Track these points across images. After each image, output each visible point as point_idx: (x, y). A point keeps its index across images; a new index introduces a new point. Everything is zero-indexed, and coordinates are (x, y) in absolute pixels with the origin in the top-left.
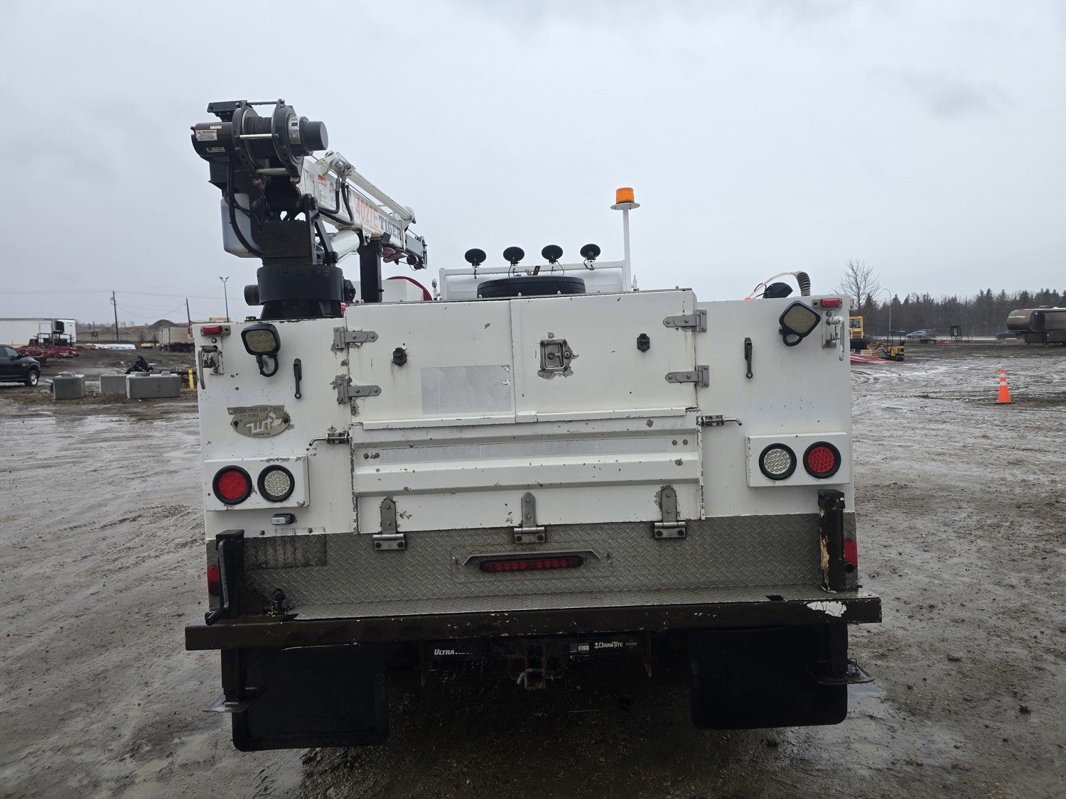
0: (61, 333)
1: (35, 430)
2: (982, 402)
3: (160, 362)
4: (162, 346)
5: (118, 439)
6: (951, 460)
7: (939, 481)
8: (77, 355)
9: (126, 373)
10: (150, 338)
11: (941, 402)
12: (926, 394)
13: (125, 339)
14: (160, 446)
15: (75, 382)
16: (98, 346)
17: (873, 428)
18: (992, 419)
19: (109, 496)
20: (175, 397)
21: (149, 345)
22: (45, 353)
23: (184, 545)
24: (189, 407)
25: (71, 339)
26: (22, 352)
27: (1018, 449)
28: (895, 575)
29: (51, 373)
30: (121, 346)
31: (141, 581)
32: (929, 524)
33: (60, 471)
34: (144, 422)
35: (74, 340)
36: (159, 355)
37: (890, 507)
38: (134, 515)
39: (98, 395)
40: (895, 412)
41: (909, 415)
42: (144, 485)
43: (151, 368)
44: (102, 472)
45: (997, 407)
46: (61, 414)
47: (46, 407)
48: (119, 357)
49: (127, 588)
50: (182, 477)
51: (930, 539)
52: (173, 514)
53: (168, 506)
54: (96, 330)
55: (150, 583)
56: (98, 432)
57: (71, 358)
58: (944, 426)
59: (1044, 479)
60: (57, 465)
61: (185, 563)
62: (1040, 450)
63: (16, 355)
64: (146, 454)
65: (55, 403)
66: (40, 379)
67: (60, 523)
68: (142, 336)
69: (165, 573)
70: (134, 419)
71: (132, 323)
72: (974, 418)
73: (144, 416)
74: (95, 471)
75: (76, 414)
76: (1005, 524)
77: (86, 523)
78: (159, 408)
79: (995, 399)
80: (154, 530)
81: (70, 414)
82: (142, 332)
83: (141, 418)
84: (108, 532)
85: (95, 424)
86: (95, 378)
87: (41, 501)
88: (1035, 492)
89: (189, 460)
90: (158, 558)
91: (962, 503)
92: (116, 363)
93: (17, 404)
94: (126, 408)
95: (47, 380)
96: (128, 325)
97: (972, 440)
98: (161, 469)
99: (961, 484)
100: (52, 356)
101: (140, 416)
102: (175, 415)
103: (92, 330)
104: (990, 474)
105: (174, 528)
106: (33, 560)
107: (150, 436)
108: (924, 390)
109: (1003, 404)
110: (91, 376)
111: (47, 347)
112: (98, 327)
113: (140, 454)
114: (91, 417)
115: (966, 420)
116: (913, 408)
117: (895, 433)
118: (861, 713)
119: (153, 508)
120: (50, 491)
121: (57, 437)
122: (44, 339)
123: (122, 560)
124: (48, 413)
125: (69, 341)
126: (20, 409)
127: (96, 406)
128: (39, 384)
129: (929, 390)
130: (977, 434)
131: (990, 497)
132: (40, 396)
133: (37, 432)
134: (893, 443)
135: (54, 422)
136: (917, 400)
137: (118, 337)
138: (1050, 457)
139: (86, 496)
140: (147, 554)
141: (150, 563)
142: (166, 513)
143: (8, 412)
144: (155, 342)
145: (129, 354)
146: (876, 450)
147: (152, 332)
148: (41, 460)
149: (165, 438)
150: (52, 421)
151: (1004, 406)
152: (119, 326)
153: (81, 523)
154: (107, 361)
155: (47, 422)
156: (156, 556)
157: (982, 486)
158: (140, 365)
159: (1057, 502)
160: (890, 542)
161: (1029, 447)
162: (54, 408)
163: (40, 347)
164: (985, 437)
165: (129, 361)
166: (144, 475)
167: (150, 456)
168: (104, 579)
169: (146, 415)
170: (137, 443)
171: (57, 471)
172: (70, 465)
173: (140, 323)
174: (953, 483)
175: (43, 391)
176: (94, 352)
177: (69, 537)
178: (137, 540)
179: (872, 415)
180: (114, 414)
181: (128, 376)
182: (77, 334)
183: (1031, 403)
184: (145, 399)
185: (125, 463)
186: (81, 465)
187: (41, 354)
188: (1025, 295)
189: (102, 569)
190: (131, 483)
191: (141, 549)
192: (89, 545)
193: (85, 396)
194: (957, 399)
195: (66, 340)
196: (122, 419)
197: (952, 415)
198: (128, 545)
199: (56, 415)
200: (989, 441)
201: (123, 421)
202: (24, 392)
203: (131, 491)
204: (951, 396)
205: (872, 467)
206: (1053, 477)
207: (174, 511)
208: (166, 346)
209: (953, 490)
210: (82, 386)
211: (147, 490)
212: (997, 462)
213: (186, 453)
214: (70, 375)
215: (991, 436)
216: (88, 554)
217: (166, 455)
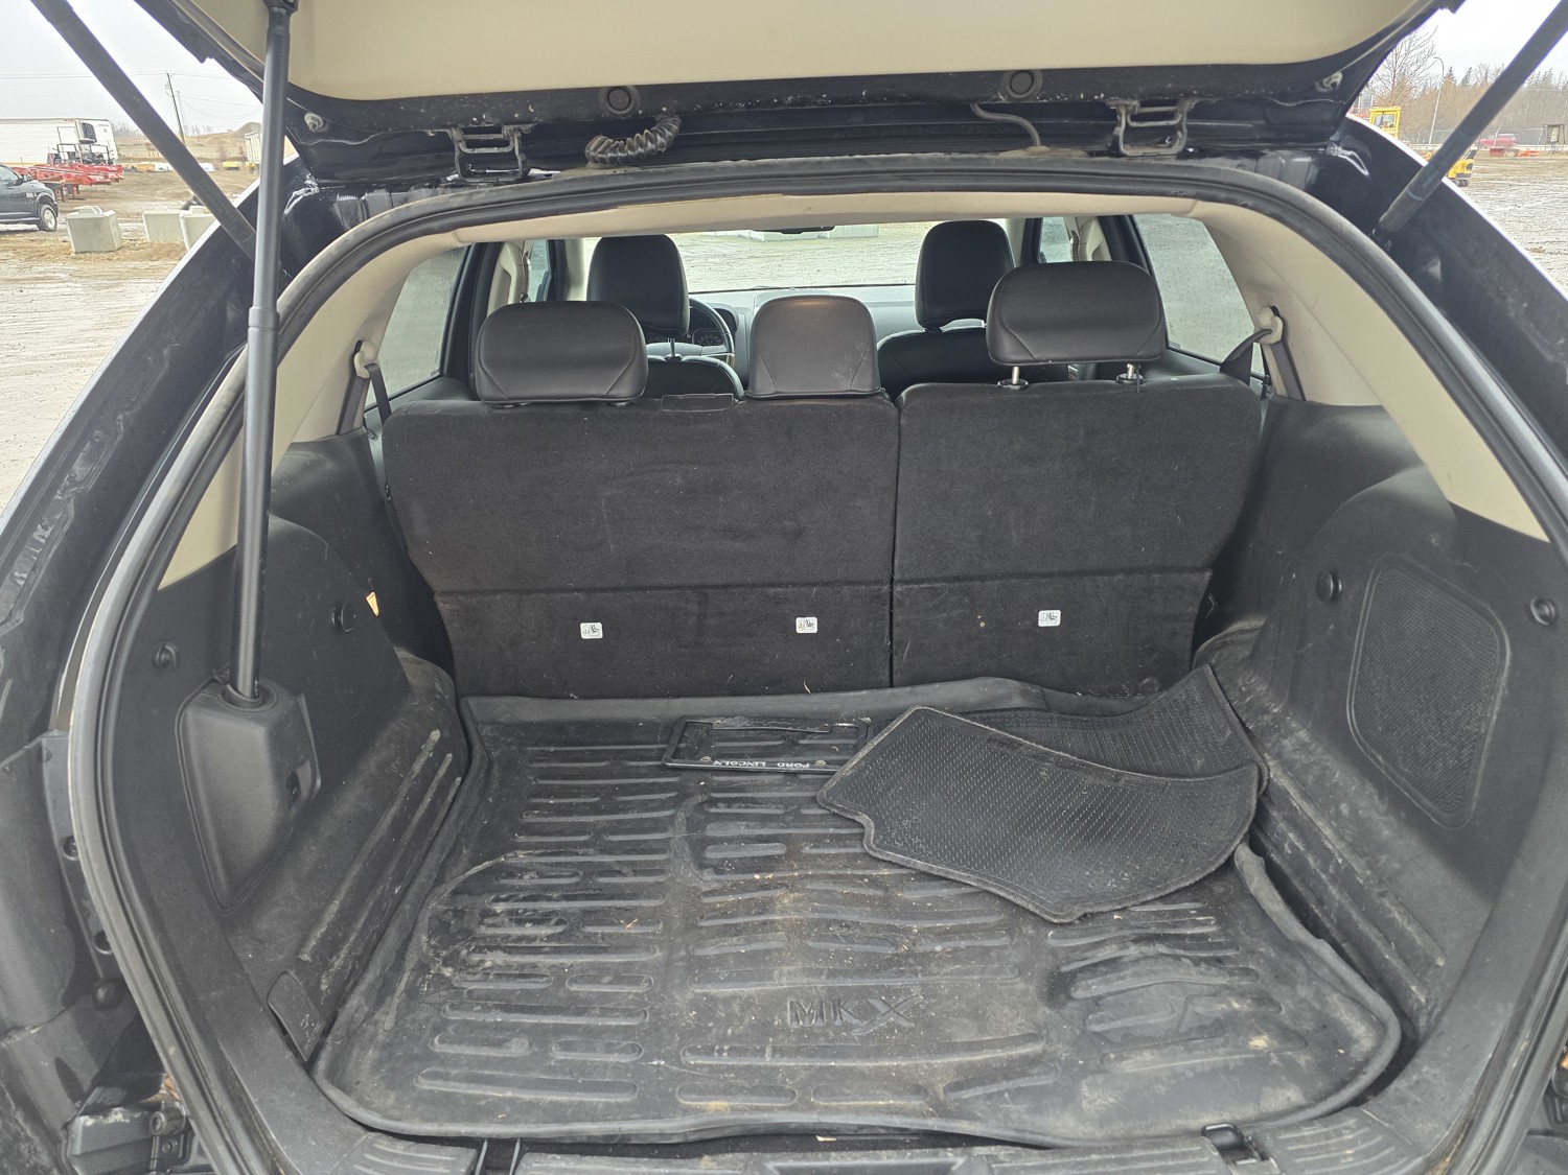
0: (92, 143)
4: (252, 165)
10: (234, 153)
15: (100, 224)
16: (157, 166)
21: (234, 166)
22: (68, 176)
25: (108, 153)
26: (26, 174)
35: (114, 155)
39: (141, 246)
57: (108, 183)
63: (15, 179)
68: (224, 151)
71: (209, 129)
82: (223, 142)
86: (138, 216)
92: (183, 193)
96: (202, 132)
111: (70, 166)
122: (68, 153)
124: (62, 276)
125: (106, 157)
144: (244, 159)
147: (238, 143)
163: (62, 166)
176: (152, 175)
181: (183, 213)
182: (118, 145)
193: (122, 247)
195: (101, 156)
210: (114, 230)
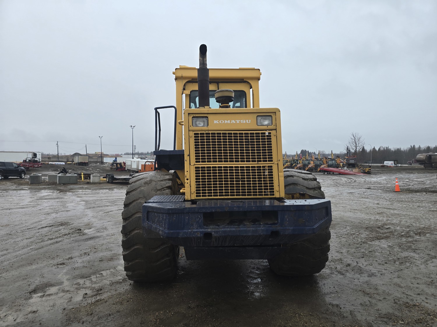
0: (35, 158)
1: (21, 195)
3: (74, 169)
4: (75, 163)
5: (51, 199)
8: (41, 167)
10: (71, 160)
12: (370, 188)
13: (61, 160)
14: (66, 202)
15: (38, 177)
16: (50, 163)
20: (76, 183)
21: (70, 163)
22: (28, 165)
24: (80, 187)
25: (39, 160)
26: (19, 165)
29: (29, 173)
30: (59, 163)
33: (28, 210)
34: (62, 193)
35: (41, 161)
36: (74, 167)
38: (50, 225)
39: (47, 182)
42: (56, 215)
46: (31, 189)
47: (26, 186)
48: (58, 167)
52: (64, 225)
54: (50, 157)
56: (44, 196)
57: (38, 167)
63: (17, 166)
65: (30, 185)
67: (24, 227)
70: (59, 191)
71: (65, 154)
73: (62, 190)
74: (40, 210)
75: (38, 189)
77: (33, 227)
78: (69, 188)
81: (35, 189)
82: (68, 158)
84: (40, 230)
85: (45, 193)
92: (56, 170)
93: (15, 185)
94: (56, 187)
95: (28, 176)
96: (62, 155)
100: (31, 167)
101: (61, 190)
102: (74, 190)
103: (48, 157)
110: (45, 175)
112: (51, 155)
114: (43, 190)
116: (360, 193)
121: (29, 198)
122: (29, 160)
124: (27, 189)
126: (16, 187)
127: (45, 186)
132: (25, 182)
136: (364, 190)
137: (58, 159)
143: (12, 188)
144: (73, 161)
147: (72, 158)
150: (29, 191)
152: (59, 155)
154: (53, 169)
155: (26, 192)
158: (64, 171)
162: (29, 187)
163: (27, 163)
169: (64, 190)
170: (58, 200)
173: (67, 154)
175: (26, 180)
176: (48, 165)
177: (27, 232)
180: (51, 190)
181: (58, 175)
182: (42, 158)
183: (408, 192)
184: (64, 184)
186: (35, 208)
188: (428, 148)
193: (42, 183)
194: (381, 190)
195: (37, 160)
196: (54, 191)
201: (54, 192)
202: (19, 181)
203: (52, 217)
210: (41, 179)
214: (36, 174)
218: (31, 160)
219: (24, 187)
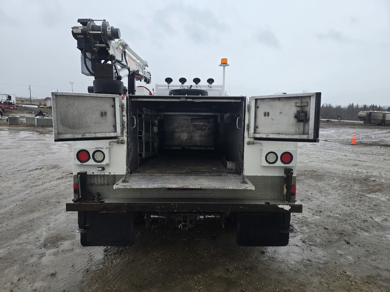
0: (10, 100)
2: (346, 144)
4: (48, 107)
5: (33, 140)
6: (333, 163)
7: (328, 170)
8: (16, 109)
9: (35, 116)
10: (43, 104)
11: (331, 143)
12: (326, 140)
13: (34, 104)
14: (48, 144)
15: (16, 119)
16: (23, 106)
17: (306, 151)
18: (349, 150)
19: (31, 160)
21: (43, 106)
22: (4, 107)
23: (59, 179)
25: (14, 102)
27: (357, 160)
28: (309, 201)
29: (6, 115)
30: (32, 106)
31: (44, 190)
32: (322, 184)
33: (12, 150)
34: (42, 135)
35: (15, 103)
36: (47, 110)
37: (310, 178)
38: (40, 167)
39: (24, 124)
40: (315, 146)
41: (320, 147)
42: (43, 157)
43: (45, 115)
44: (28, 152)
45: (351, 145)
46: (11, 130)
47: (5, 127)
48: (32, 110)
49: (39, 192)
50: (57, 155)
51: (322, 189)
52: (55, 168)
53: (53, 165)
54: (23, 100)
55: (48, 191)
56: (25, 137)
57: (14, 109)
58: (331, 151)
59: (364, 171)
60: (11, 148)
61: (60, 185)
62: (364, 161)
64: (44, 146)
65: (9, 126)
66: (3, 117)
67: (13, 169)
68: (40, 103)
69: (53, 188)
70: (38, 133)
71: (37, 98)
72: (342, 149)
74: (25, 151)
75: (17, 130)
76: (349, 185)
77: (23, 169)
78: (48, 130)
79: (351, 143)
80: (48, 173)
81: (15, 130)
82: (40, 101)
83: (41, 133)
84: (31, 173)
85: (24, 134)
86: (23, 117)
87: (6, 161)
88: (360, 175)
89: (60, 149)
90: (50, 183)
91: (335, 178)
92: (30, 112)
94: (35, 129)
95: (5, 117)
96: (35, 98)
97: (341, 157)
98: (49, 152)
99: (335, 172)
100: (7, 108)
101: (41, 132)
103: (21, 100)
104: (346, 168)
105: (55, 173)
106: (5, 181)
107: (45, 140)
108: (326, 138)
109: (353, 145)
110: (22, 117)
111: (5, 105)
112: (23, 99)
113: (41, 146)
114: (22, 132)
115: (340, 150)
116: (321, 145)
117: (314, 153)
118: (293, 244)
119: (47, 165)
120: (9, 157)
121: (10, 138)
122: (4, 102)
123: (37, 183)
124: (6, 129)
125: (13, 103)
127: (24, 128)
128: (2, 118)
129: (328, 138)
130: (343, 155)
131: (345, 176)
132: (3, 123)
133: (3, 136)
134: (313, 156)
135: (8, 133)
136: (323, 142)
138: (367, 164)
139: (22, 160)
140: (46, 181)
141: (47, 184)
142: (52, 167)
144: (45, 105)
145: (35, 109)
146: (307, 158)
147: (44, 102)
148: (5, 146)
149: (50, 141)
150: (8, 132)
151: (354, 145)
152: (31, 99)
153: (21, 169)
154: (27, 111)
155: (6, 133)
156: (49, 182)
157: (342, 173)
158: (40, 114)
159: (368, 179)
160: (309, 190)
161: (360, 160)
162: (8, 128)
164: (345, 156)
165: (35, 112)
166: (43, 153)
167: (45, 147)
168: (31, 189)
169: (43, 132)
170: (40, 142)
171: (11, 151)
172: (16, 148)
173: (39, 98)
174: (332, 171)
175: (4, 121)
176: (22, 108)
177: (17, 174)
178: (42, 176)
179: (307, 146)
180: (31, 131)
181: (36, 117)
182: (16, 101)
183: (363, 145)
184: (42, 126)
185: (36, 149)
186: (20, 149)
187: (3, 107)
188: (365, 106)
189: (30, 185)
190: (39, 156)
191: (43, 179)
192: (25, 177)
193: (20, 124)
194: (337, 142)
195: (12, 103)
196: (34, 133)
197: (335, 148)
198: (39, 177)
199: (9, 130)
200: (347, 157)
203: (39, 159)
204: (335, 141)
205: (305, 164)
206: (368, 170)
207: (55, 167)
208: (49, 107)
209: (332, 173)
210: (19, 120)
211: (45, 159)
212: (349, 165)
213: (59, 147)
214: (14, 116)
215: (347, 155)
216: (24, 180)
217: (51, 147)
218: (6, 102)
219: (3, 127)
